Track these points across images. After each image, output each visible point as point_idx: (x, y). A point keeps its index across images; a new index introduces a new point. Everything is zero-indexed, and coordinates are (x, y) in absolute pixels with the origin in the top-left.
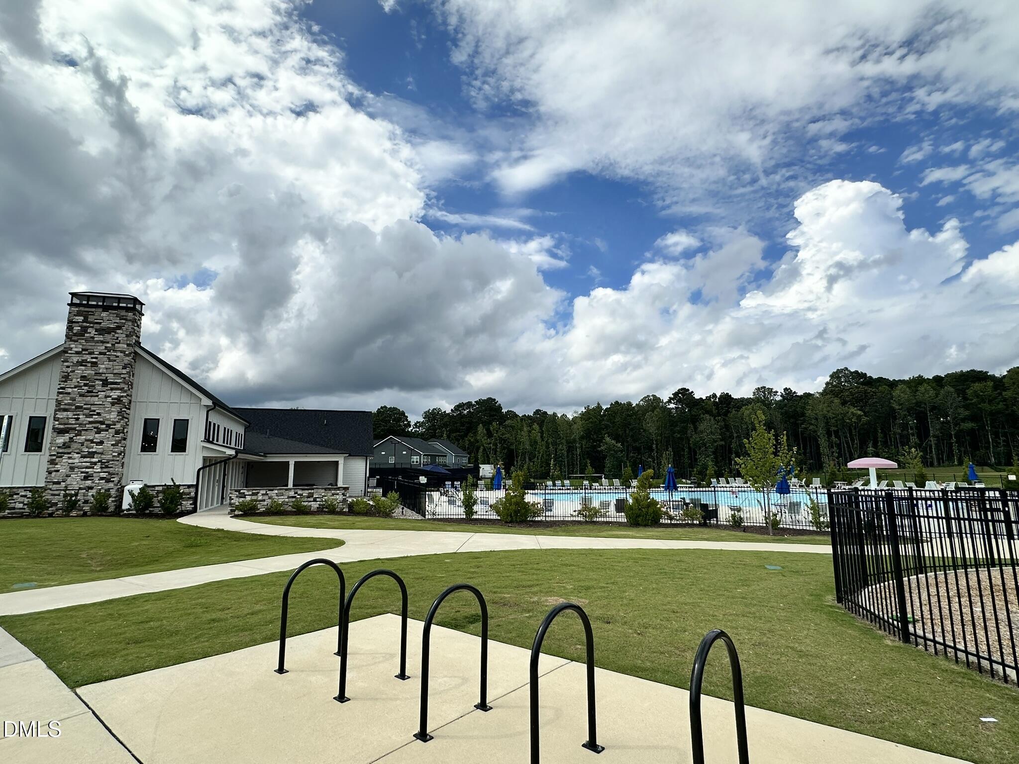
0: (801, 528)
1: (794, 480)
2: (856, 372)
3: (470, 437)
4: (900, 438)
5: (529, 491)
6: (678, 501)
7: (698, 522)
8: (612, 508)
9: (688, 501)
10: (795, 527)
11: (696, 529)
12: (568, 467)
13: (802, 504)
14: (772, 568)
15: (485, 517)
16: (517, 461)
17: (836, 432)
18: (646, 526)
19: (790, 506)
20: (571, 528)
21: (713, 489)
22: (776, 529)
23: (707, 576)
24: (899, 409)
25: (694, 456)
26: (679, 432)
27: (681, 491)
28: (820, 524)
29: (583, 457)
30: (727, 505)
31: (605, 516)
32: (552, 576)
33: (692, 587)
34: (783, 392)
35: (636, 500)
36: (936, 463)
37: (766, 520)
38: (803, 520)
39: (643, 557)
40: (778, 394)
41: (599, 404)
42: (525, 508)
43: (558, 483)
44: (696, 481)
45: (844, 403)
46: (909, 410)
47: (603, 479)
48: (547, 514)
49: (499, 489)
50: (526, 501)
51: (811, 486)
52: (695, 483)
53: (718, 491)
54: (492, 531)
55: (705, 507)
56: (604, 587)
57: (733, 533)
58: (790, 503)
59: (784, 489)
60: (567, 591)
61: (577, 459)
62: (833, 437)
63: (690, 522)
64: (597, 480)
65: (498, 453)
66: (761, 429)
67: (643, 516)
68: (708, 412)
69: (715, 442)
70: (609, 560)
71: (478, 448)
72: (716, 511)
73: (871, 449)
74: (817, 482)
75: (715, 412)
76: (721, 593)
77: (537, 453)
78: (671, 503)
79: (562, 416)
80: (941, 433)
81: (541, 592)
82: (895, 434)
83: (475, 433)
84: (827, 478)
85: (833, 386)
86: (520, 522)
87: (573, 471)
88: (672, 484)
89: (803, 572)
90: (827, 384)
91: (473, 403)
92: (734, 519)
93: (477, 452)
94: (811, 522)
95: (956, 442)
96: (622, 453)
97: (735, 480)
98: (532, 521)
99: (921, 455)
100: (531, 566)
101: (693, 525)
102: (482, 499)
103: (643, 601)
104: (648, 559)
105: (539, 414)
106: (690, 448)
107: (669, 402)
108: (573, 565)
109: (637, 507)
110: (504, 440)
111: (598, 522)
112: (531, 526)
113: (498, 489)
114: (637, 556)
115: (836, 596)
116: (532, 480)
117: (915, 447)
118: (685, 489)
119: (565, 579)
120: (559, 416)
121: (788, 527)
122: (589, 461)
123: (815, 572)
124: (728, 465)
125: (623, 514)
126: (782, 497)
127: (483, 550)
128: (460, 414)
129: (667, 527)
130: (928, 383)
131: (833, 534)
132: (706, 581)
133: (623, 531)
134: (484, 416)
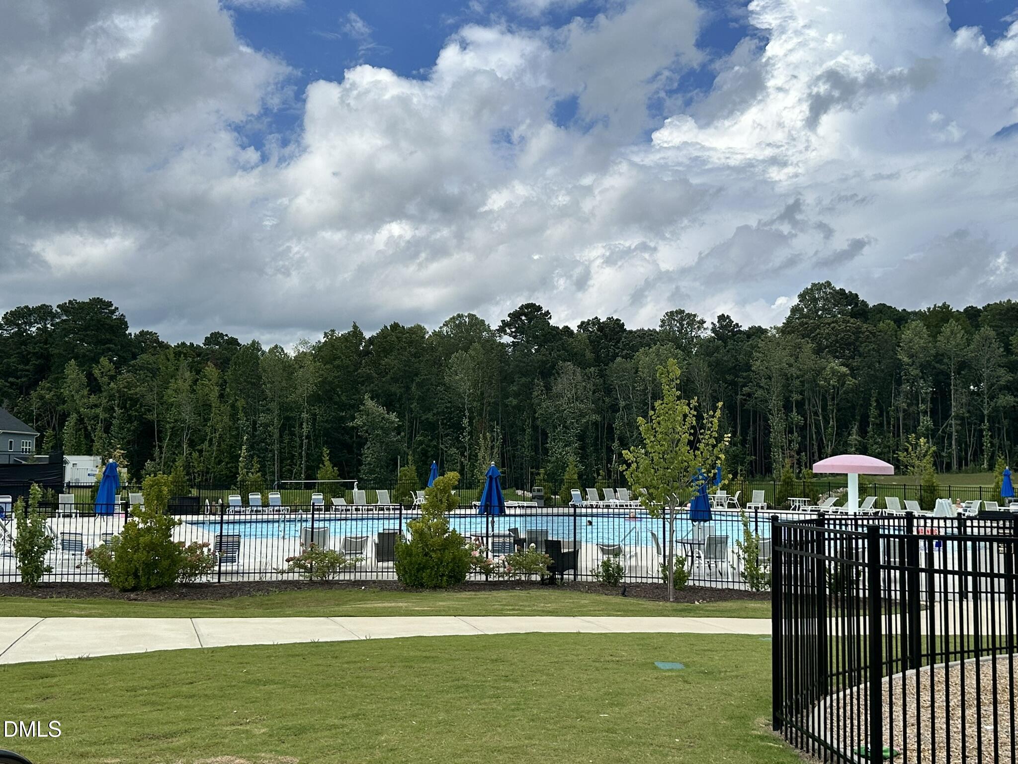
0: (725, 586)
1: (721, 494)
2: (842, 291)
3: (44, 391)
4: (904, 419)
5: (183, 517)
6: (504, 536)
7: (539, 578)
8: (370, 551)
9: (522, 535)
10: (714, 585)
11: (534, 593)
12: (281, 462)
13: (730, 540)
14: (668, 666)
15: (71, 579)
16: (161, 447)
17: (800, 405)
18: (436, 587)
19: (709, 545)
20: (277, 597)
21: (572, 510)
22: (681, 589)
23: (545, 690)
24: (908, 364)
25: (543, 444)
26: (516, 395)
27: (510, 515)
28: (757, 579)
29: (315, 441)
30: (595, 542)
31: (353, 569)
32: (223, 708)
33: (516, 713)
34: (716, 321)
35: (419, 534)
36: (955, 466)
37: (663, 571)
38: (730, 570)
39: (424, 654)
40: (705, 325)
41: (355, 327)
42: (170, 556)
43: (255, 498)
44: (542, 494)
45: (818, 351)
46: (922, 367)
47: (356, 490)
48: (223, 569)
49: (110, 512)
50: (175, 539)
51: (748, 505)
52: (539, 498)
53: (581, 516)
54: (87, 612)
55: (553, 547)
56: (335, 727)
57: (604, 598)
58: (709, 538)
59: (701, 513)
60: (252, 741)
61: (301, 447)
62: (794, 413)
63: (523, 578)
64: (341, 490)
65: (114, 429)
66: (671, 392)
67: (432, 569)
68: (575, 357)
69: (582, 415)
70: (352, 666)
71: (64, 417)
72: (575, 554)
73: (854, 438)
74: (759, 497)
75: (589, 355)
76: (569, 722)
77: (208, 430)
78: (490, 540)
79: (271, 351)
80: (969, 412)
81: (193, 746)
82: (897, 410)
83: (59, 380)
84: (777, 491)
85: (803, 316)
86: (158, 587)
87: (291, 471)
88: (495, 502)
89: (720, 672)
90: (795, 310)
91: (55, 309)
92: (606, 571)
93: (62, 425)
94: (743, 574)
95: (990, 430)
96: (399, 434)
97: (615, 491)
98: (186, 585)
99: (934, 452)
100: (174, 689)
101: (531, 584)
102: (66, 537)
103: (416, 750)
104: (435, 659)
105: (218, 343)
106: (535, 428)
107: (502, 330)
108: (273, 682)
109: (420, 550)
110: (131, 399)
111: (337, 582)
112: (183, 597)
113: (108, 514)
114: (412, 653)
115: (771, 718)
116: (194, 492)
117: (927, 437)
118: (518, 511)
119: (252, 714)
120: (266, 348)
121: (702, 584)
122: (326, 451)
123: (741, 672)
124: (605, 462)
125: (391, 564)
126: (696, 529)
127: (60, 656)
128: (19, 334)
129: (479, 590)
130: (957, 320)
131: (776, 598)
132: (542, 700)
133: (388, 601)
134: (82, 340)
